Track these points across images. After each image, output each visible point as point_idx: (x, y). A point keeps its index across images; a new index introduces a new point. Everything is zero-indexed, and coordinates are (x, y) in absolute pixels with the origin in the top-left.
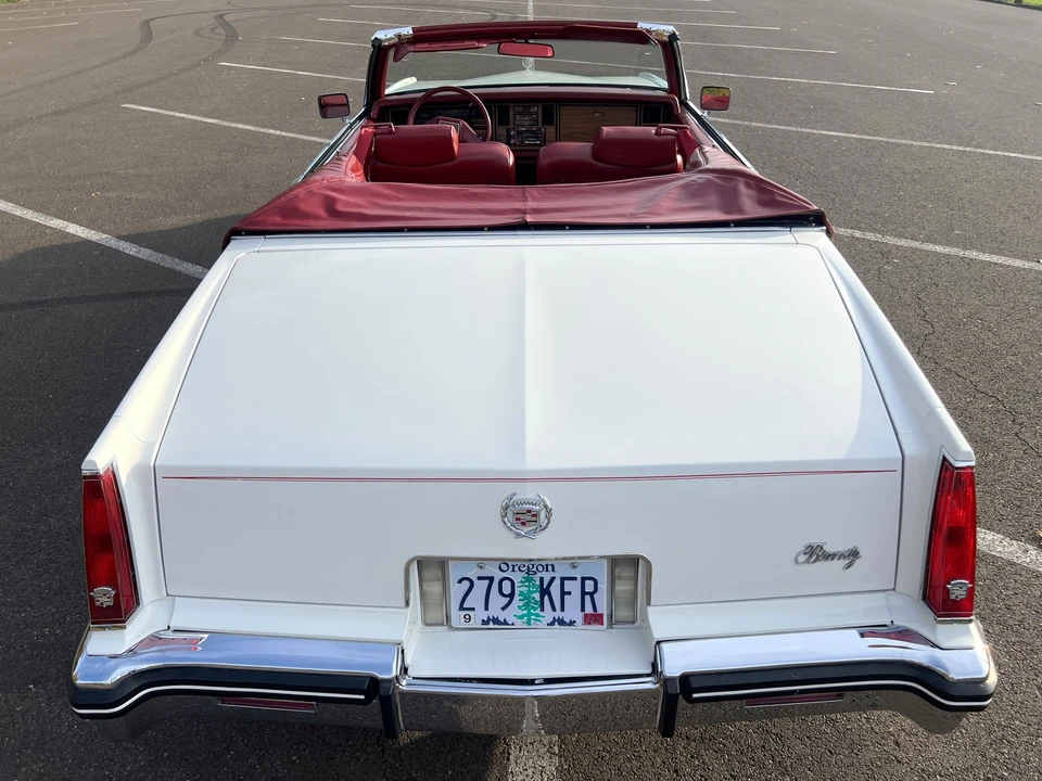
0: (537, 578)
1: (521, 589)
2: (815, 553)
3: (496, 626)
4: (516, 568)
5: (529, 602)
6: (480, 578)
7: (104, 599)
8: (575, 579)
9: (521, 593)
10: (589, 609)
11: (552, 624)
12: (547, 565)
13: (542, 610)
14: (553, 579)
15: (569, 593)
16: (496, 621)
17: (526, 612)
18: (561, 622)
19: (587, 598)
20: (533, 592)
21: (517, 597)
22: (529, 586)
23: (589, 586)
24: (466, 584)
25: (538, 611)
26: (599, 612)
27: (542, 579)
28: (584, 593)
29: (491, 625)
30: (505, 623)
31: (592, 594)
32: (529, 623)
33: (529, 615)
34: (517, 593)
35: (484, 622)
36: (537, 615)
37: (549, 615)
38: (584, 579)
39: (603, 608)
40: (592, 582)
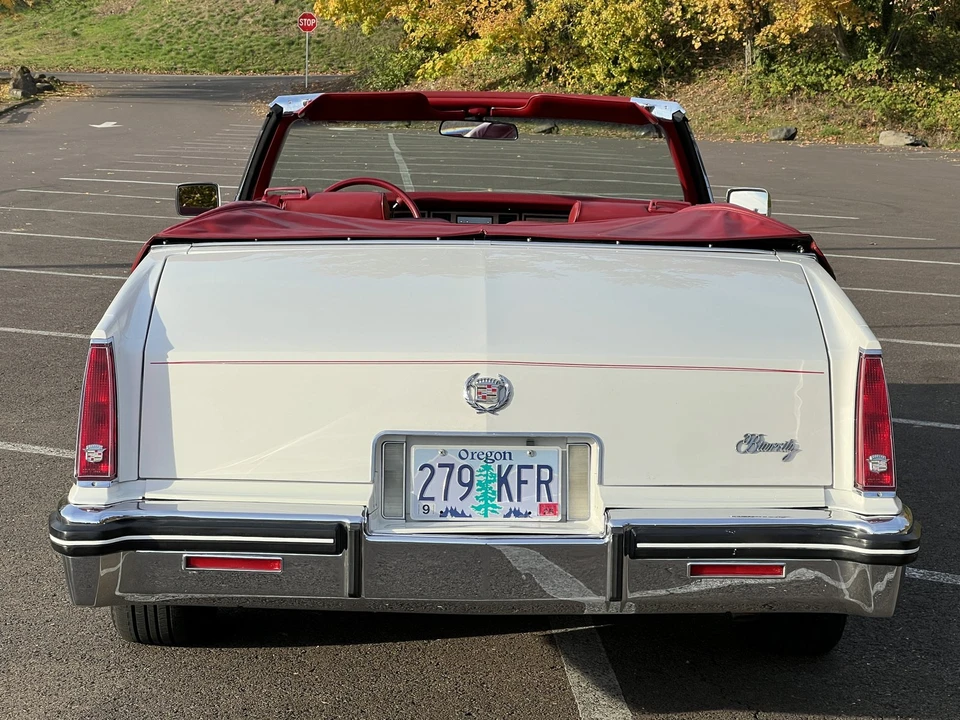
0: (494, 467)
1: (479, 478)
2: (754, 443)
3: (454, 518)
4: (475, 456)
5: (487, 492)
6: (440, 466)
7: (95, 455)
8: (531, 467)
9: (480, 482)
10: (545, 499)
11: (508, 515)
12: (504, 453)
13: (499, 500)
14: (510, 467)
15: (526, 482)
16: (454, 513)
17: (482, 503)
18: (517, 513)
19: (543, 486)
20: (490, 482)
21: (476, 487)
22: (486, 475)
23: (545, 473)
24: (428, 471)
25: (496, 502)
26: (554, 502)
27: (500, 467)
28: (540, 482)
29: (449, 517)
30: (463, 515)
31: (547, 483)
32: (486, 516)
33: (486, 505)
34: (476, 482)
35: (443, 514)
36: (494, 506)
37: (506, 504)
38: (540, 467)
39: (557, 498)
40: (548, 471)
